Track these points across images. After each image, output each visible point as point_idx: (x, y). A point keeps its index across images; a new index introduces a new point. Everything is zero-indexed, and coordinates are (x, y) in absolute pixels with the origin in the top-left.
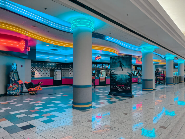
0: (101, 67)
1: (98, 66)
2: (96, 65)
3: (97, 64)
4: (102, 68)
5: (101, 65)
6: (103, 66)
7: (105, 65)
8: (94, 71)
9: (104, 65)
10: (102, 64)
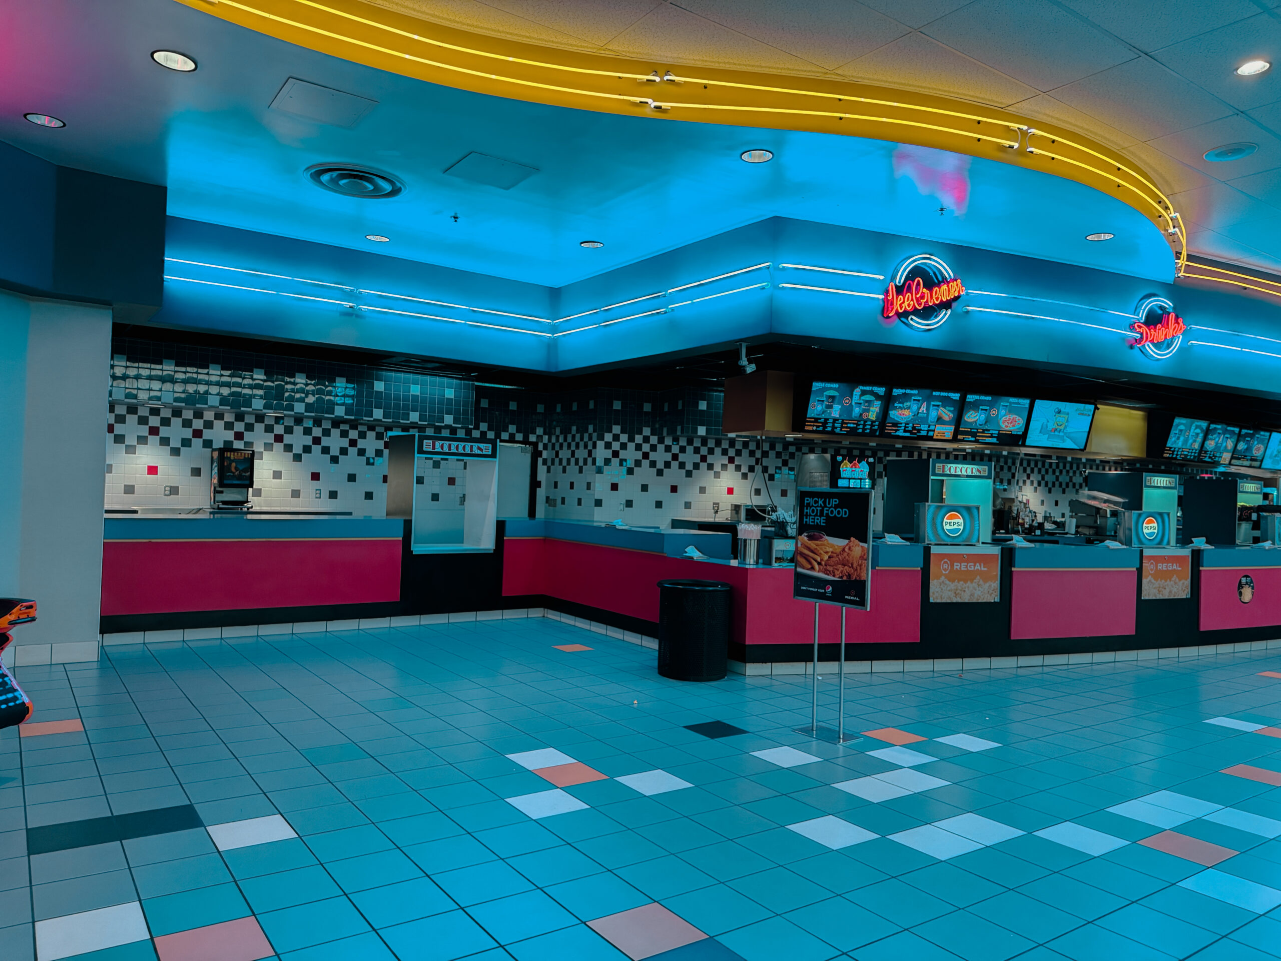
0: (939, 420)
1: (902, 414)
2: (888, 402)
3: (896, 392)
4: (956, 432)
5: (946, 401)
6: (972, 417)
7: (991, 405)
8: (863, 469)
9: (975, 406)
10: (956, 396)
